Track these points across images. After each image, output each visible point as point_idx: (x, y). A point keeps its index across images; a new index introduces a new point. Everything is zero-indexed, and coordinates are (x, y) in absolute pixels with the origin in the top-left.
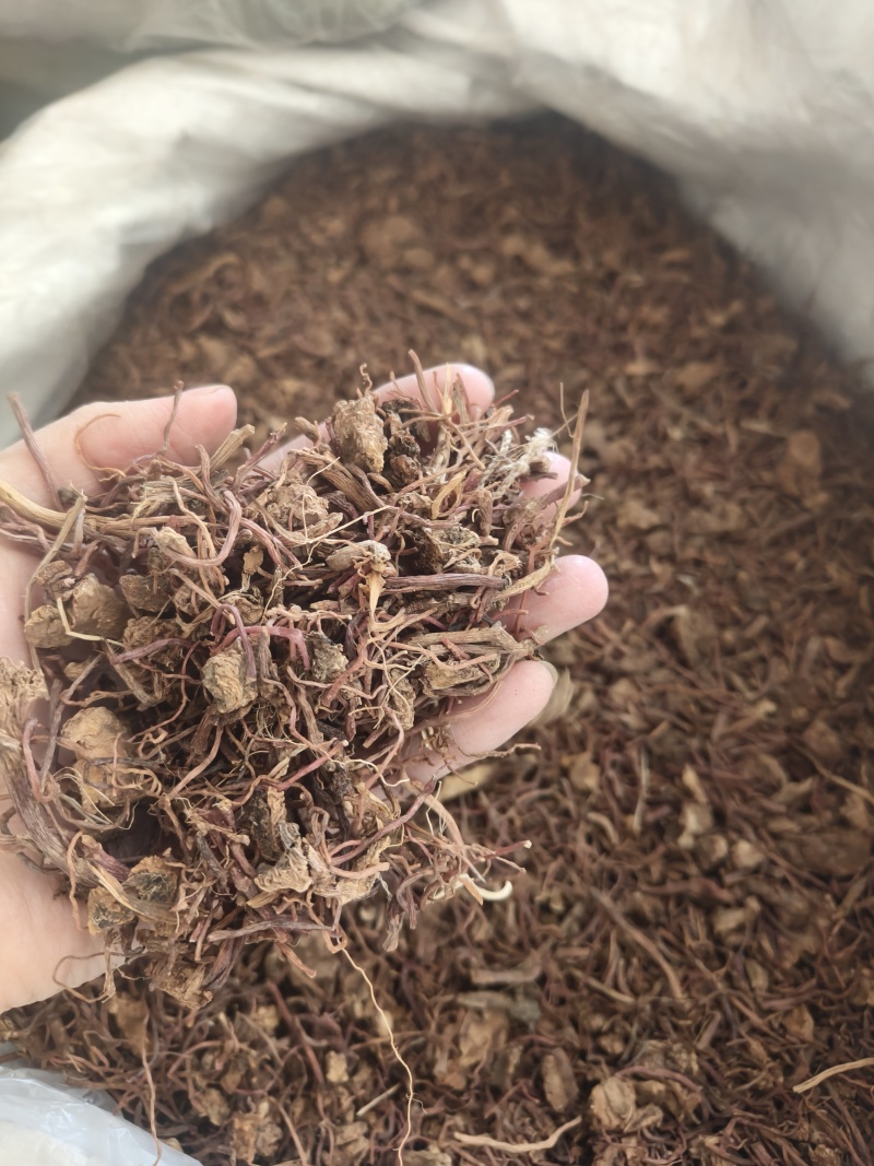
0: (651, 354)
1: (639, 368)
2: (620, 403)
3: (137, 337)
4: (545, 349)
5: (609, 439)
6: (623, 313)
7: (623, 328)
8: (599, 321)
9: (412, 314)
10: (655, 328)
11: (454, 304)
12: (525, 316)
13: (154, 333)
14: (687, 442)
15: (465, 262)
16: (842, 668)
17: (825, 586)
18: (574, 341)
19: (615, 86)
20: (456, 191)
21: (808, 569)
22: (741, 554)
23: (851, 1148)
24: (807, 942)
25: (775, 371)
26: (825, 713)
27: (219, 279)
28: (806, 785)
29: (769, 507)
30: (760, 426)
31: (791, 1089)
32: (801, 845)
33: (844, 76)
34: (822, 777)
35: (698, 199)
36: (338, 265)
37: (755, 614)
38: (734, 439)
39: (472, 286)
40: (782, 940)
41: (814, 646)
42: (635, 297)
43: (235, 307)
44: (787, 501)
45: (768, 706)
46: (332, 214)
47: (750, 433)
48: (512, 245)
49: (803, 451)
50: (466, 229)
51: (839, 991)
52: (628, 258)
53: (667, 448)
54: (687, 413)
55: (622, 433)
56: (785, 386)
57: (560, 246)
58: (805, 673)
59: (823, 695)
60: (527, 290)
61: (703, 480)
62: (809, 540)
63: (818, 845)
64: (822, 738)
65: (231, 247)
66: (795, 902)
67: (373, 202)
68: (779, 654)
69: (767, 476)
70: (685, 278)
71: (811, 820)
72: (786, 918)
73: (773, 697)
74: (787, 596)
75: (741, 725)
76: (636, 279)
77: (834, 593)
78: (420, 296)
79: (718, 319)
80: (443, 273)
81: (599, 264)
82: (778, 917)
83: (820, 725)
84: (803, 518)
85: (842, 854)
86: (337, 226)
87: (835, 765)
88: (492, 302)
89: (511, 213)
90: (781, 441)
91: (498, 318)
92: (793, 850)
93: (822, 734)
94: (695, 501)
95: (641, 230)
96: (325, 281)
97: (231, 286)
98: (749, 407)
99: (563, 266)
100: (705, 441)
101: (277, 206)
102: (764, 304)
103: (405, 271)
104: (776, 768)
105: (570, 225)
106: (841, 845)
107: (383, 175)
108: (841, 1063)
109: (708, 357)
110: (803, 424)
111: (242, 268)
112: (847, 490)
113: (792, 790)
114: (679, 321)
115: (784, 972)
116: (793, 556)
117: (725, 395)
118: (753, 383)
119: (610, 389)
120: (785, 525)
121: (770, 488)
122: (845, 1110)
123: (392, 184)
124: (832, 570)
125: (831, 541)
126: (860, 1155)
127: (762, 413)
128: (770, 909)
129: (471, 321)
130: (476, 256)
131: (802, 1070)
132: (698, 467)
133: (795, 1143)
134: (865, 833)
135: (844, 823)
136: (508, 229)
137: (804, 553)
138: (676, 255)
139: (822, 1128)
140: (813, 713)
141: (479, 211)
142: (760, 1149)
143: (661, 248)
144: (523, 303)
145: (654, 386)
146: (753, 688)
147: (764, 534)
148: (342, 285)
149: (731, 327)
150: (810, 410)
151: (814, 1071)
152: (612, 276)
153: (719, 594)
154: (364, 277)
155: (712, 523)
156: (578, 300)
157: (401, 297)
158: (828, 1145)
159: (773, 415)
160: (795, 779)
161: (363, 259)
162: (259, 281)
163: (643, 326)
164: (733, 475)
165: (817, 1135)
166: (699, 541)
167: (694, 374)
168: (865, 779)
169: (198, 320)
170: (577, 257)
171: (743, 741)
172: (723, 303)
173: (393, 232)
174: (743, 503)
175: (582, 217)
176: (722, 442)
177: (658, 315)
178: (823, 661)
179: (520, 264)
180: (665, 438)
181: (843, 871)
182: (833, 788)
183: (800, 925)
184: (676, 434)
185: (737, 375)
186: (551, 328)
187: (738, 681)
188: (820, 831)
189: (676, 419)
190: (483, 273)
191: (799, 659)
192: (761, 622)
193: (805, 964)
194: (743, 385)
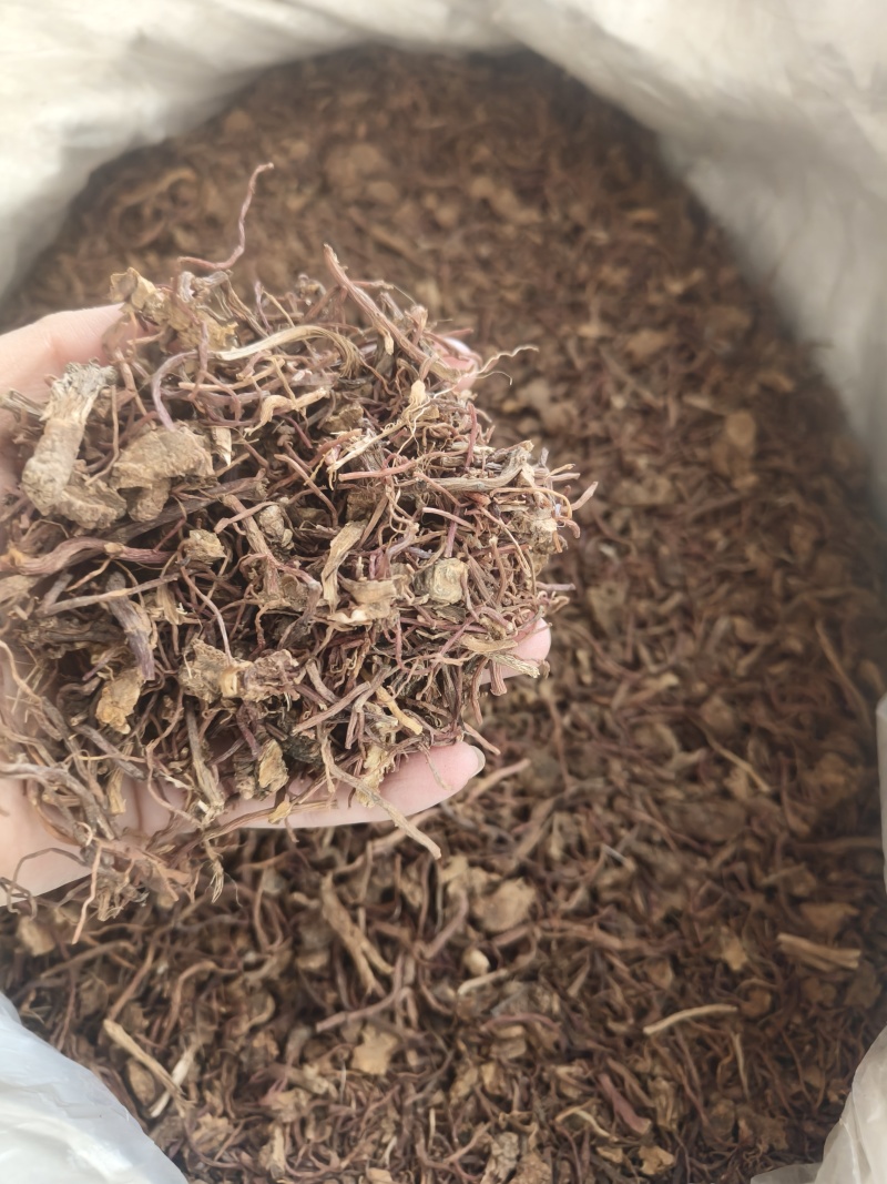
0: (606, 317)
1: (592, 330)
2: (570, 364)
3: (83, 249)
4: (502, 300)
5: (554, 400)
6: (583, 270)
7: (581, 286)
8: (559, 276)
9: (370, 251)
10: (613, 290)
11: (414, 245)
12: (485, 265)
13: (102, 245)
14: (628, 411)
15: (430, 201)
16: (746, 648)
17: (741, 567)
18: (531, 294)
19: (598, 33)
20: (427, 123)
21: (729, 549)
22: (666, 529)
23: (685, 1081)
24: (676, 900)
25: (725, 347)
26: (723, 690)
27: (172, 195)
28: (697, 756)
29: (699, 484)
30: (701, 402)
31: (641, 1030)
32: (682, 812)
33: (828, 49)
34: (711, 749)
35: (675, 155)
36: (299, 191)
37: (670, 590)
38: (674, 412)
39: (434, 227)
40: (654, 897)
41: (722, 625)
42: (598, 255)
43: (187, 227)
44: (717, 480)
45: (670, 680)
46: (297, 136)
47: (691, 408)
48: (481, 187)
49: (739, 431)
50: (434, 166)
51: (697, 945)
52: (597, 214)
53: (608, 416)
54: (631, 382)
55: (568, 395)
56: (732, 363)
57: (529, 194)
58: (710, 649)
59: (725, 672)
60: (492, 237)
61: (638, 452)
62: (732, 521)
63: (697, 813)
64: (717, 713)
65: (188, 162)
66: (670, 863)
67: (340, 127)
68: (688, 629)
69: (701, 453)
70: (650, 240)
71: (695, 789)
72: (660, 877)
73: (676, 670)
74: (704, 574)
75: (642, 696)
76: (601, 236)
77: (750, 576)
78: (380, 233)
79: (676, 287)
80: (407, 211)
81: (566, 217)
82: (652, 875)
83: (717, 701)
84: (730, 499)
85: (719, 822)
86: (301, 148)
87: (724, 739)
88: (453, 246)
89: (483, 152)
90: (720, 419)
91: (458, 263)
92: (673, 816)
93: (718, 710)
94: (629, 472)
95: (613, 184)
96: (284, 208)
97: (185, 204)
98: (693, 382)
99: (529, 215)
100: (646, 412)
101: (239, 121)
102: (727, 275)
103: (367, 204)
104: (670, 739)
105: (541, 172)
106: (719, 814)
107: (353, 98)
108: (689, 1007)
109: (661, 326)
110: (744, 404)
111: (198, 185)
112: (777, 473)
113: (682, 759)
114: (637, 286)
115: (652, 926)
116: (715, 534)
117: (672, 367)
118: (702, 356)
119: (562, 349)
120: (712, 504)
121: (702, 464)
122: (686, 1048)
123: (363, 110)
124: (751, 551)
125: (754, 523)
126: (693, 1089)
127: (705, 389)
128: (646, 868)
129: (429, 265)
130: (442, 196)
131: (654, 1014)
132: (634, 439)
133: (638, 1075)
134: (742, 805)
135: (726, 794)
136: (478, 170)
137: (727, 533)
138: (643, 214)
139: (664, 1064)
140: (712, 689)
141: (450, 146)
142: (606, 1081)
143: (631, 205)
144: (485, 250)
145: (604, 351)
146: (657, 661)
147: (689, 510)
148: (302, 213)
149: (688, 297)
150: (753, 389)
151: (665, 1014)
152: (578, 230)
153: (638, 566)
154: (324, 206)
155: (641, 495)
156: (541, 253)
157: (360, 231)
158: (667, 1079)
159: (716, 391)
160: (687, 749)
161: (325, 189)
162: (214, 202)
163: (601, 286)
164: (668, 449)
165: (658, 1070)
166: (626, 512)
167: (645, 342)
168: (751, 754)
169: (148, 236)
170: (545, 207)
171: (642, 712)
172: (683, 270)
173: (358, 162)
174: (674, 478)
175: (554, 164)
176: (663, 414)
177: (617, 276)
178: (730, 639)
179: (486, 208)
180: (608, 405)
181: (717, 837)
182: (721, 761)
183: (673, 884)
184: (619, 402)
185: (686, 348)
186: (510, 279)
187: (644, 654)
188: (701, 800)
189: (620, 387)
190: (447, 214)
191: (707, 635)
192: (677, 598)
193: (672, 920)
194: (692, 357)
